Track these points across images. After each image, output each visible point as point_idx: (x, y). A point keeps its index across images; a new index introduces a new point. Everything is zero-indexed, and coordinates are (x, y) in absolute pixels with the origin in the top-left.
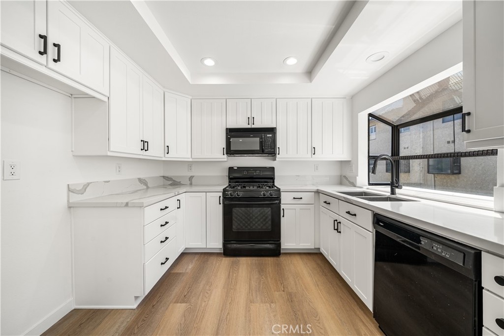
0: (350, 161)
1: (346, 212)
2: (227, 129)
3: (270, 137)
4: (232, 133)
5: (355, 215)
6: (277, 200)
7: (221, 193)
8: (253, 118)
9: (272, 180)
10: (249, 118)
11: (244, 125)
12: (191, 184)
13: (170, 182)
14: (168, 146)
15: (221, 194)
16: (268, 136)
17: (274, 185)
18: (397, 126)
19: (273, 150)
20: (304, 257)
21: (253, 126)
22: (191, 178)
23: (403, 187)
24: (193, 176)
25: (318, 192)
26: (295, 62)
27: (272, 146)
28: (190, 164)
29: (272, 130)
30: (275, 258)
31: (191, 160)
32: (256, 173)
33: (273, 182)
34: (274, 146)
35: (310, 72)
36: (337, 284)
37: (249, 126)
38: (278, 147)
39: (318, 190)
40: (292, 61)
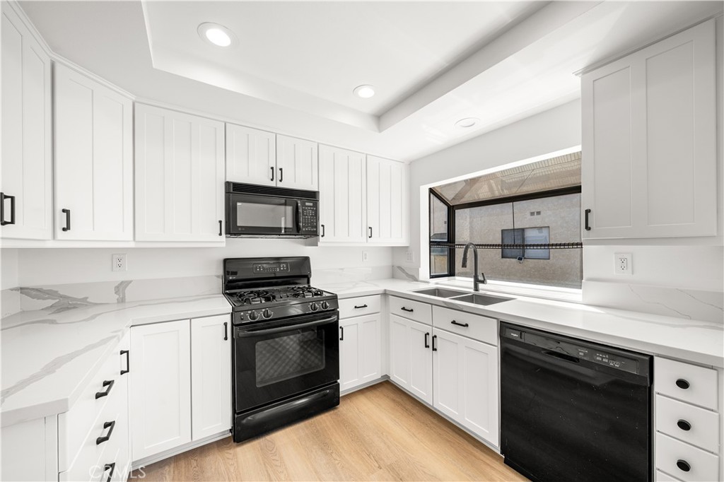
0: (407, 247)
1: (452, 323)
2: (227, 184)
3: (310, 206)
4: (237, 192)
5: (467, 325)
6: (334, 314)
7: (229, 316)
8: (281, 169)
9: (306, 280)
10: (272, 168)
11: (263, 180)
12: (122, 300)
13: (50, 302)
14: (66, 212)
15: (228, 319)
16: (307, 204)
17: (309, 286)
18: (453, 206)
19: (315, 229)
20: (369, 394)
21: (280, 185)
22: (121, 288)
23: (488, 281)
24: (131, 282)
25: (385, 294)
26: (371, 96)
27: (313, 222)
28: (117, 256)
29: (312, 196)
30: (332, 412)
31: (132, 245)
32: (280, 268)
33: (308, 282)
34: (316, 223)
35: (381, 117)
36: (433, 423)
37: (273, 184)
38: (321, 224)
39: (385, 290)
40: (366, 93)
